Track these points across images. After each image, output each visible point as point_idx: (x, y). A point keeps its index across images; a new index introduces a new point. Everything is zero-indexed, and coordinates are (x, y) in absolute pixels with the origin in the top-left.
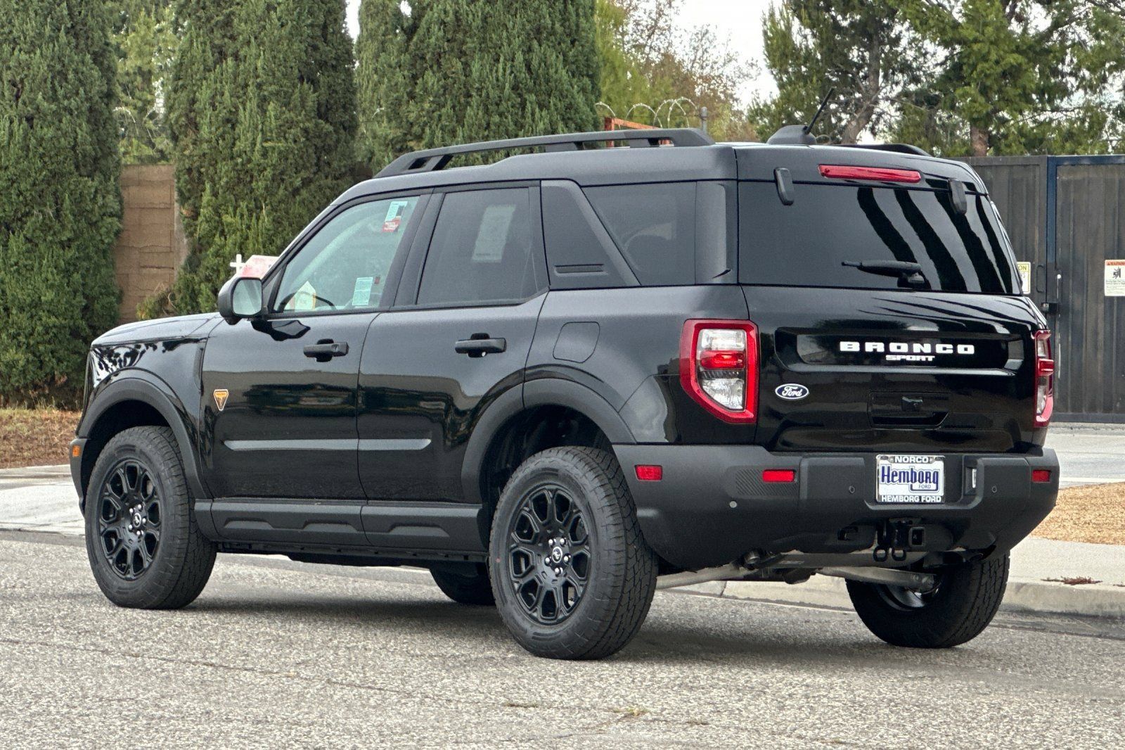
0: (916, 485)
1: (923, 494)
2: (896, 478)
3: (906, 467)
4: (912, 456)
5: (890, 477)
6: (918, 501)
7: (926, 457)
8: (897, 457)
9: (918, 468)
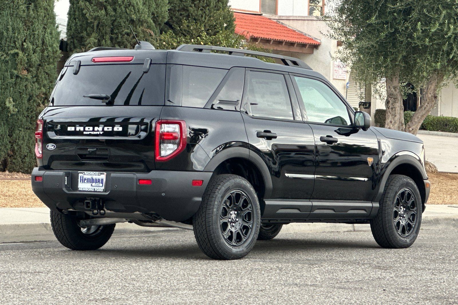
0: (94, 184)
1: (96, 188)
2: (86, 181)
3: (89, 177)
4: (92, 172)
5: (83, 180)
6: (93, 190)
7: (97, 173)
8: (85, 172)
9: (95, 177)
